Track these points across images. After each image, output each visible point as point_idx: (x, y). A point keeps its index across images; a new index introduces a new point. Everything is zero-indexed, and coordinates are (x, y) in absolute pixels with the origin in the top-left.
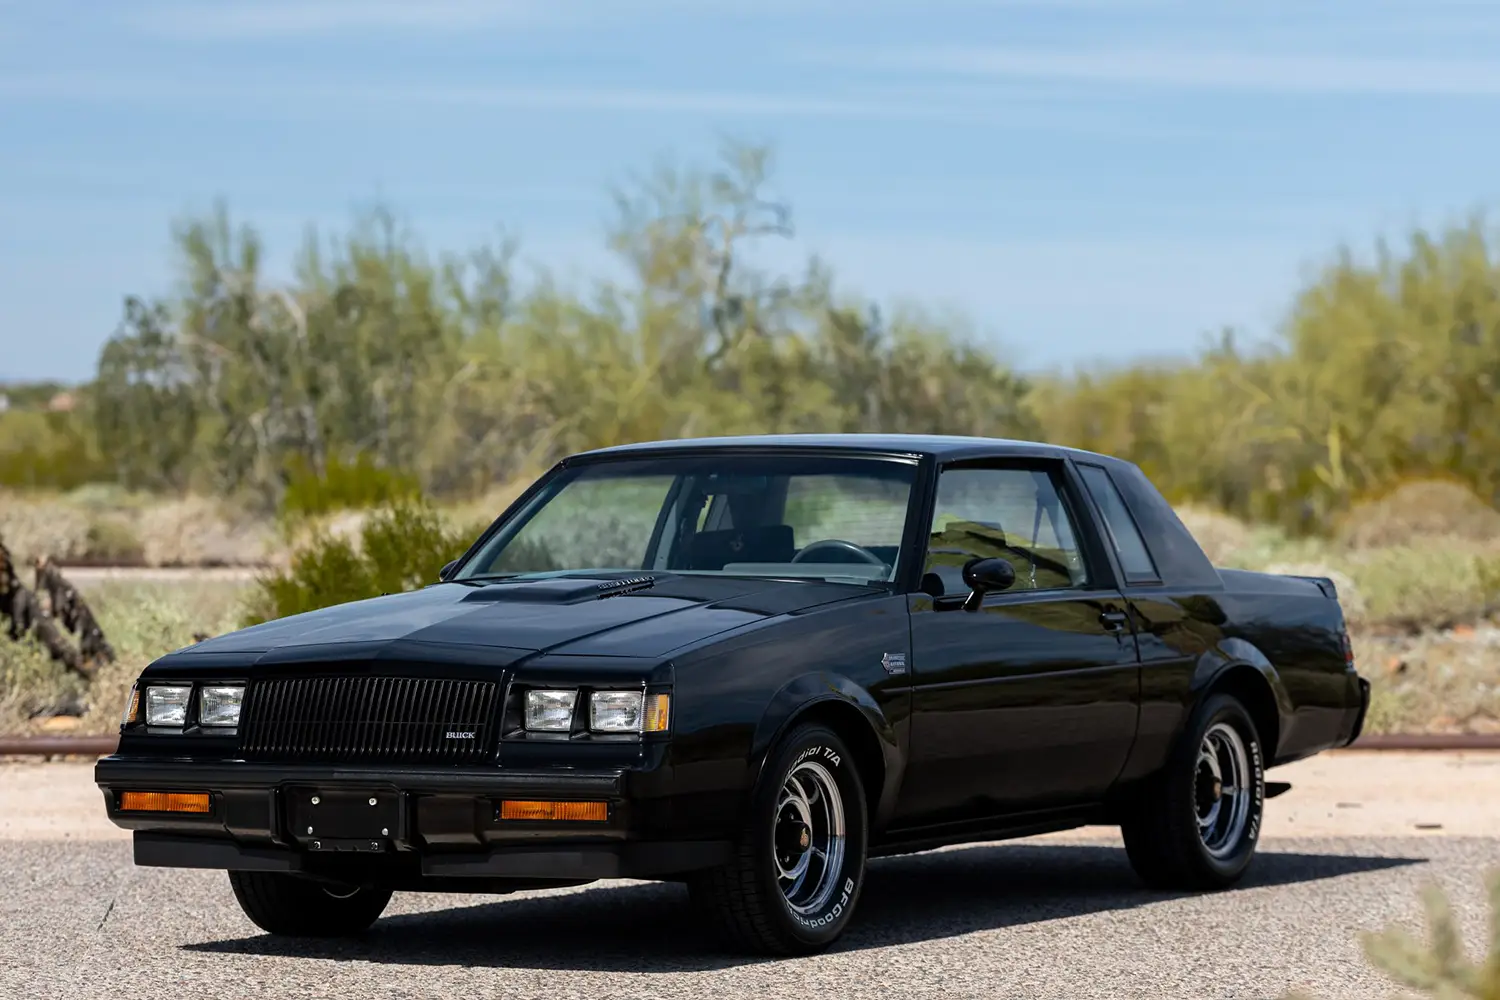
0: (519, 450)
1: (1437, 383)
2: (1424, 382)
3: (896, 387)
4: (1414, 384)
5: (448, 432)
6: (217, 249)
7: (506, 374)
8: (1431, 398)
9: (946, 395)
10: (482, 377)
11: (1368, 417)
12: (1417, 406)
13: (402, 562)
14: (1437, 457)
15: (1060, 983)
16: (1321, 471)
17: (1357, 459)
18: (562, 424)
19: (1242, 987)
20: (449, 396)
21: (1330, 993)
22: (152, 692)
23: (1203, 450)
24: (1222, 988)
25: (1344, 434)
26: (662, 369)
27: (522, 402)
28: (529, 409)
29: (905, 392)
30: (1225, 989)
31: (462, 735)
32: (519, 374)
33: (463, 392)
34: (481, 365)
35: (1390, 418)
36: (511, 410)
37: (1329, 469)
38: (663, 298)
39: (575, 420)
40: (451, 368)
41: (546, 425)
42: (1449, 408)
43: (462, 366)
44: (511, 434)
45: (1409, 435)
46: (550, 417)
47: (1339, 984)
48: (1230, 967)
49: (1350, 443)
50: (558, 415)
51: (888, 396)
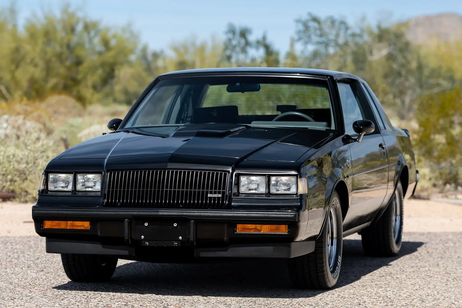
1: (38, 60)
2: (32, 60)
8: (36, 66)
11: (13, 72)
12: (31, 69)
22: (51, 176)
31: (216, 196)
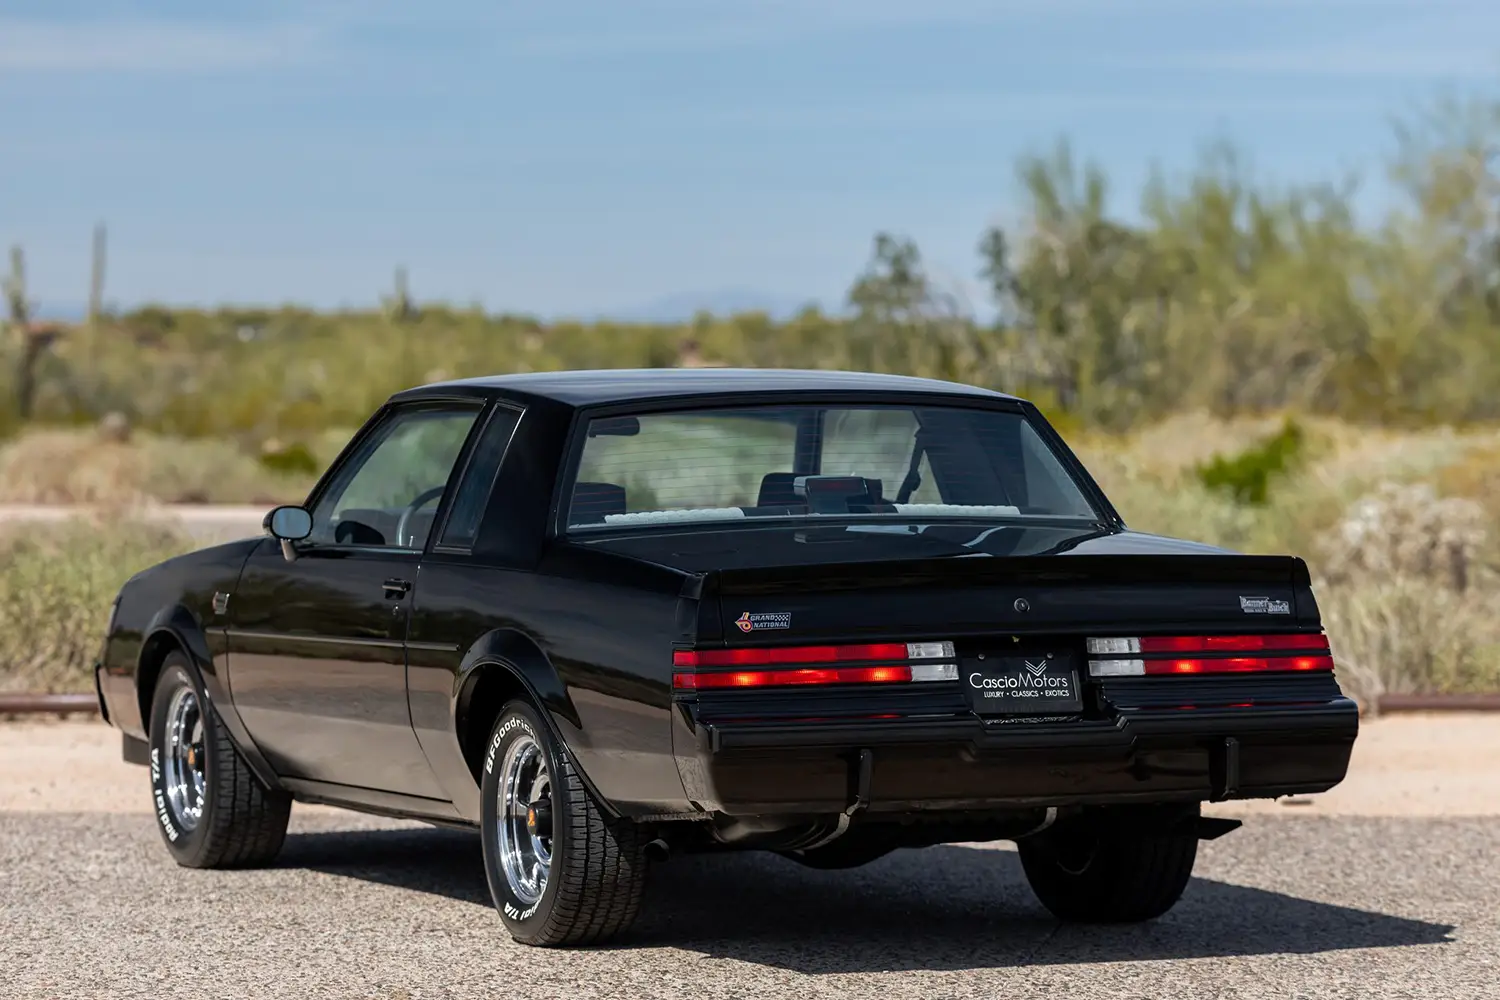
6: (1059, 187)
38: (1450, 232)
43: (1233, 300)
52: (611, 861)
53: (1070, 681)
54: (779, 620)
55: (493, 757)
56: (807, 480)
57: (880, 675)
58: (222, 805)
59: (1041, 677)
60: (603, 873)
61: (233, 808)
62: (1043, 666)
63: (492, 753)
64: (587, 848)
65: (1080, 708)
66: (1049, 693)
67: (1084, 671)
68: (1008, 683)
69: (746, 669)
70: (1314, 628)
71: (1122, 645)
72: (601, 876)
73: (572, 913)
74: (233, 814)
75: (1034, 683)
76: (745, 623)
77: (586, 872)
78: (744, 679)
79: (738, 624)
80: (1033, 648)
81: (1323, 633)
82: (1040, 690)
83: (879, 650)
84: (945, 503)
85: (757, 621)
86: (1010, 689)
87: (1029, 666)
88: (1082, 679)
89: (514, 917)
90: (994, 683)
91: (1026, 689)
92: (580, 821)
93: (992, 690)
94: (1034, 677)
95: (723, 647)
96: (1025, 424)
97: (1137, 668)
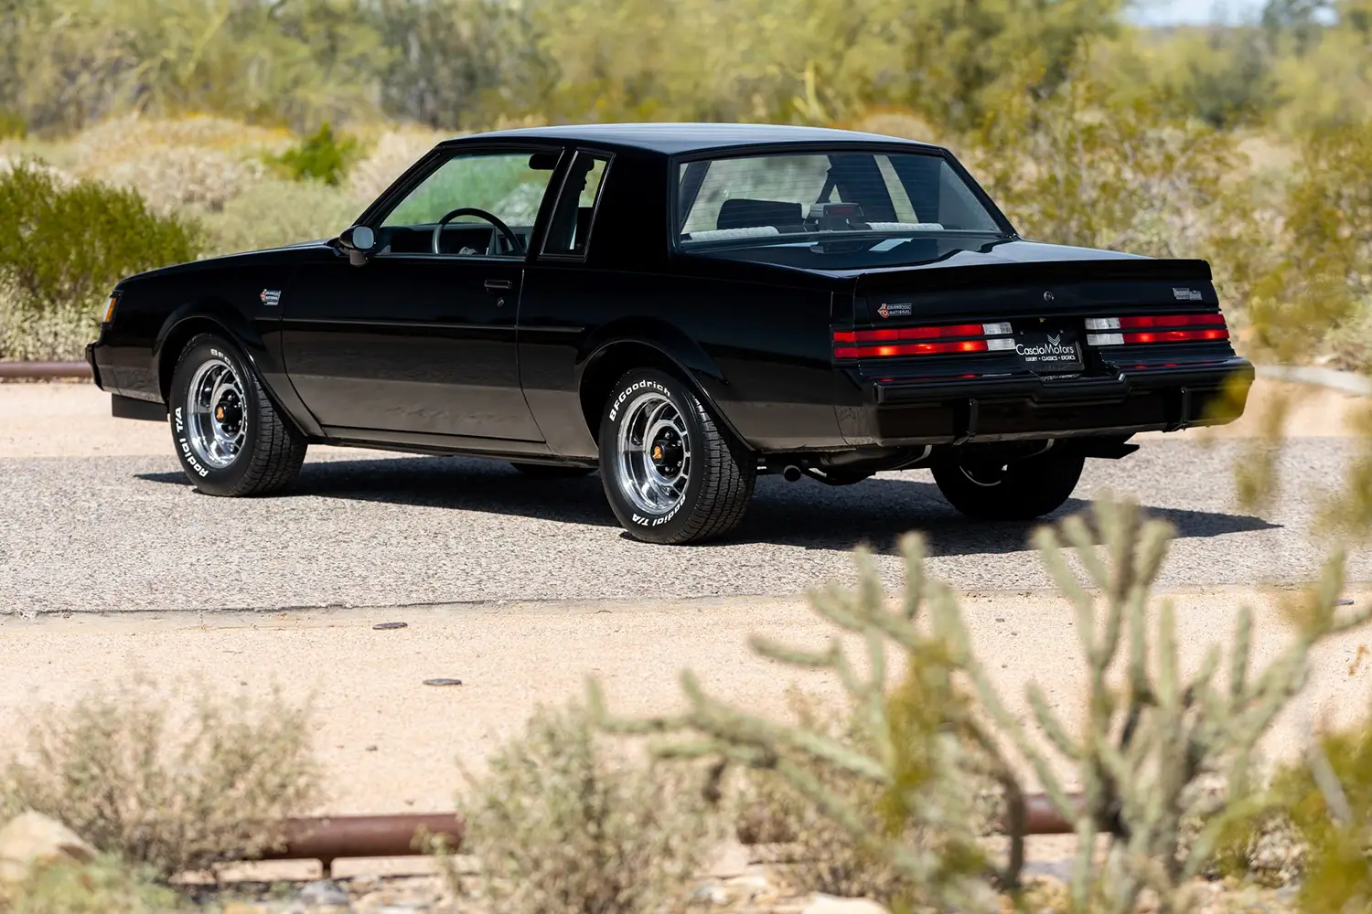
0: (108, 87)
1: (896, 27)
2: (885, 27)
3: (434, 30)
4: (876, 29)
5: (47, 73)
7: (95, 23)
8: (891, 40)
9: (477, 38)
10: (76, 25)
11: (838, 57)
12: (880, 47)
13: (20, 214)
14: (898, 91)
15: (578, 582)
16: (798, 103)
17: (829, 92)
18: (146, 65)
19: (726, 584)
20: (46, 43)
21: (797, 589)
23: (697, 85)
24: (709, 585)
25: (817, 70)
26: (231, 16)
27: (110, 46)
28: (117, 53)
29: (442, 35)
30: (712, 585)
32: (106, 22)
33: (60, 38)
34: (75, 15)
35: (856, 58)
36: (101, 56)
37: (805, 101)
39: (157, 62)
40: (48, 18)
41: (131, 67)
42: (909, 49)
43: (57, 16)
44: (100, 75)
45: (872, 73)
46: (134, 60)
47: (804, 580)
48: (716, 566)
49: (824, 80)
50: (141, 56)
51: (427, 38)
52: (734, 482)
53: (1075, 349)
54: (903, 309)
55: (617, 409)
56: (825, 207)
57: (968, 347)
58: (263, 448)
59: (1058, 346)
60: (729, 490)
61: (271, 451)
62: (1058, 338)
63: (616, 406)
64: (720, 473)
65: (1083, 368)
66: (1064, 358)
67: (1084, 342)
68: (1039, 351)
69: (887, 343)
70: (1214, 309)
71: (1104, 323)
72: (727, 493)
73: (703, 520)
74: (270, 456)
75: (1054, 351)
76: (884, 311)
77: (718, 489)
78: (885, 351)
79: (880, 312)
80: (1051, 328)
81: (1220, 313)
82: (1058, 355)
83: (968, 329)
84: (920, 222)
85: (892, 310)
86: (1040, 356)
87: (1050, 338)
88: (1081, 347)
89: (645, 524)
90: (1030, 351)
91: (1049, 355)
92: (715, 454)
93: (1030, 356)
94: (1053, 347)
95: (870, 329)
96: (944, 164)
97: (1118, 339)
